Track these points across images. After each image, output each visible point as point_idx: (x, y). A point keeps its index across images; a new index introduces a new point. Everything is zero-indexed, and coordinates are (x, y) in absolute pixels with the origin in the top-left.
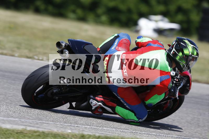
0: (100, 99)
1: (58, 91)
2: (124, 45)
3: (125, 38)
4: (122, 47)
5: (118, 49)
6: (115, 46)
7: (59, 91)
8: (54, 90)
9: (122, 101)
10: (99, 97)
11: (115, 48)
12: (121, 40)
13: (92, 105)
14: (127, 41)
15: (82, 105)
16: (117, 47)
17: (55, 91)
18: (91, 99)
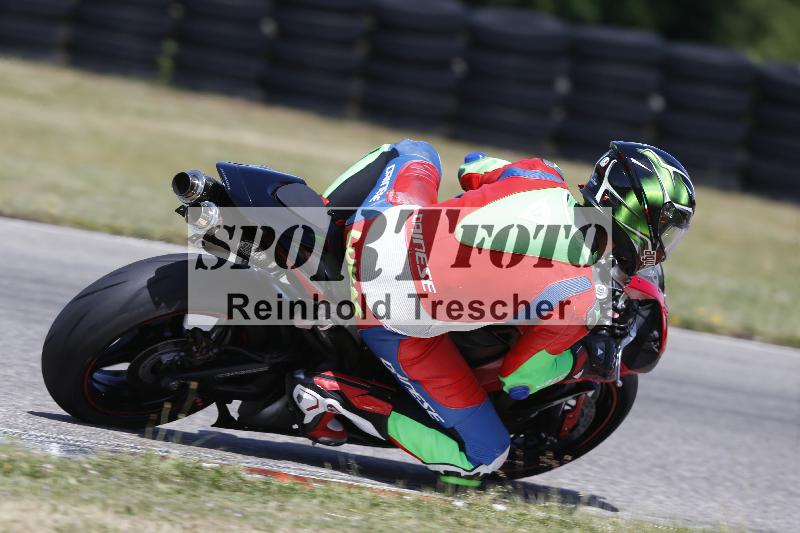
0: (332, 386)
1: (177, 358)
2: (416, 184)
3: (418, 158)
4: (411, 194)
5: (395, 198)
6: (385, 188)
7: (181, 357)
8: (162, 354)
9: (413, 391)
10: (324, 377)
11: (385, 196)
12: (406, 165)
13: (303, 406)
14: (426, 169)
15: (266, 410)
16: (392, 193)
17: (166, 358)
18: (299, 386)
